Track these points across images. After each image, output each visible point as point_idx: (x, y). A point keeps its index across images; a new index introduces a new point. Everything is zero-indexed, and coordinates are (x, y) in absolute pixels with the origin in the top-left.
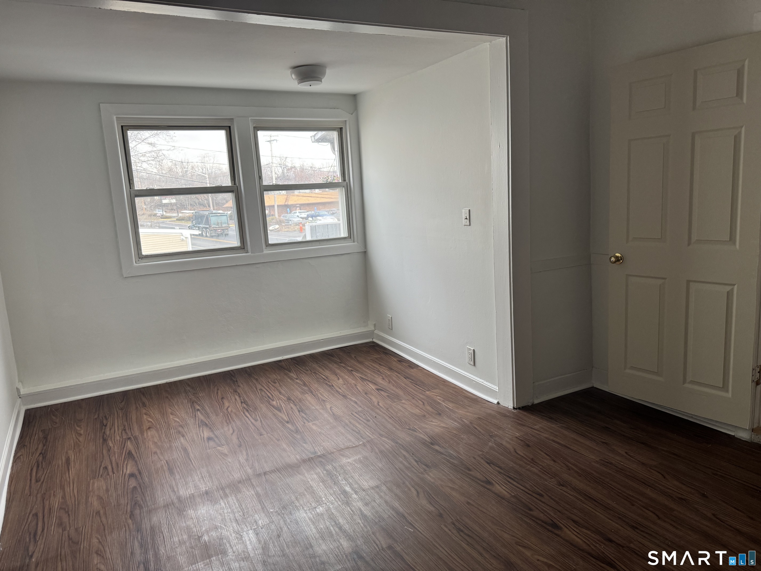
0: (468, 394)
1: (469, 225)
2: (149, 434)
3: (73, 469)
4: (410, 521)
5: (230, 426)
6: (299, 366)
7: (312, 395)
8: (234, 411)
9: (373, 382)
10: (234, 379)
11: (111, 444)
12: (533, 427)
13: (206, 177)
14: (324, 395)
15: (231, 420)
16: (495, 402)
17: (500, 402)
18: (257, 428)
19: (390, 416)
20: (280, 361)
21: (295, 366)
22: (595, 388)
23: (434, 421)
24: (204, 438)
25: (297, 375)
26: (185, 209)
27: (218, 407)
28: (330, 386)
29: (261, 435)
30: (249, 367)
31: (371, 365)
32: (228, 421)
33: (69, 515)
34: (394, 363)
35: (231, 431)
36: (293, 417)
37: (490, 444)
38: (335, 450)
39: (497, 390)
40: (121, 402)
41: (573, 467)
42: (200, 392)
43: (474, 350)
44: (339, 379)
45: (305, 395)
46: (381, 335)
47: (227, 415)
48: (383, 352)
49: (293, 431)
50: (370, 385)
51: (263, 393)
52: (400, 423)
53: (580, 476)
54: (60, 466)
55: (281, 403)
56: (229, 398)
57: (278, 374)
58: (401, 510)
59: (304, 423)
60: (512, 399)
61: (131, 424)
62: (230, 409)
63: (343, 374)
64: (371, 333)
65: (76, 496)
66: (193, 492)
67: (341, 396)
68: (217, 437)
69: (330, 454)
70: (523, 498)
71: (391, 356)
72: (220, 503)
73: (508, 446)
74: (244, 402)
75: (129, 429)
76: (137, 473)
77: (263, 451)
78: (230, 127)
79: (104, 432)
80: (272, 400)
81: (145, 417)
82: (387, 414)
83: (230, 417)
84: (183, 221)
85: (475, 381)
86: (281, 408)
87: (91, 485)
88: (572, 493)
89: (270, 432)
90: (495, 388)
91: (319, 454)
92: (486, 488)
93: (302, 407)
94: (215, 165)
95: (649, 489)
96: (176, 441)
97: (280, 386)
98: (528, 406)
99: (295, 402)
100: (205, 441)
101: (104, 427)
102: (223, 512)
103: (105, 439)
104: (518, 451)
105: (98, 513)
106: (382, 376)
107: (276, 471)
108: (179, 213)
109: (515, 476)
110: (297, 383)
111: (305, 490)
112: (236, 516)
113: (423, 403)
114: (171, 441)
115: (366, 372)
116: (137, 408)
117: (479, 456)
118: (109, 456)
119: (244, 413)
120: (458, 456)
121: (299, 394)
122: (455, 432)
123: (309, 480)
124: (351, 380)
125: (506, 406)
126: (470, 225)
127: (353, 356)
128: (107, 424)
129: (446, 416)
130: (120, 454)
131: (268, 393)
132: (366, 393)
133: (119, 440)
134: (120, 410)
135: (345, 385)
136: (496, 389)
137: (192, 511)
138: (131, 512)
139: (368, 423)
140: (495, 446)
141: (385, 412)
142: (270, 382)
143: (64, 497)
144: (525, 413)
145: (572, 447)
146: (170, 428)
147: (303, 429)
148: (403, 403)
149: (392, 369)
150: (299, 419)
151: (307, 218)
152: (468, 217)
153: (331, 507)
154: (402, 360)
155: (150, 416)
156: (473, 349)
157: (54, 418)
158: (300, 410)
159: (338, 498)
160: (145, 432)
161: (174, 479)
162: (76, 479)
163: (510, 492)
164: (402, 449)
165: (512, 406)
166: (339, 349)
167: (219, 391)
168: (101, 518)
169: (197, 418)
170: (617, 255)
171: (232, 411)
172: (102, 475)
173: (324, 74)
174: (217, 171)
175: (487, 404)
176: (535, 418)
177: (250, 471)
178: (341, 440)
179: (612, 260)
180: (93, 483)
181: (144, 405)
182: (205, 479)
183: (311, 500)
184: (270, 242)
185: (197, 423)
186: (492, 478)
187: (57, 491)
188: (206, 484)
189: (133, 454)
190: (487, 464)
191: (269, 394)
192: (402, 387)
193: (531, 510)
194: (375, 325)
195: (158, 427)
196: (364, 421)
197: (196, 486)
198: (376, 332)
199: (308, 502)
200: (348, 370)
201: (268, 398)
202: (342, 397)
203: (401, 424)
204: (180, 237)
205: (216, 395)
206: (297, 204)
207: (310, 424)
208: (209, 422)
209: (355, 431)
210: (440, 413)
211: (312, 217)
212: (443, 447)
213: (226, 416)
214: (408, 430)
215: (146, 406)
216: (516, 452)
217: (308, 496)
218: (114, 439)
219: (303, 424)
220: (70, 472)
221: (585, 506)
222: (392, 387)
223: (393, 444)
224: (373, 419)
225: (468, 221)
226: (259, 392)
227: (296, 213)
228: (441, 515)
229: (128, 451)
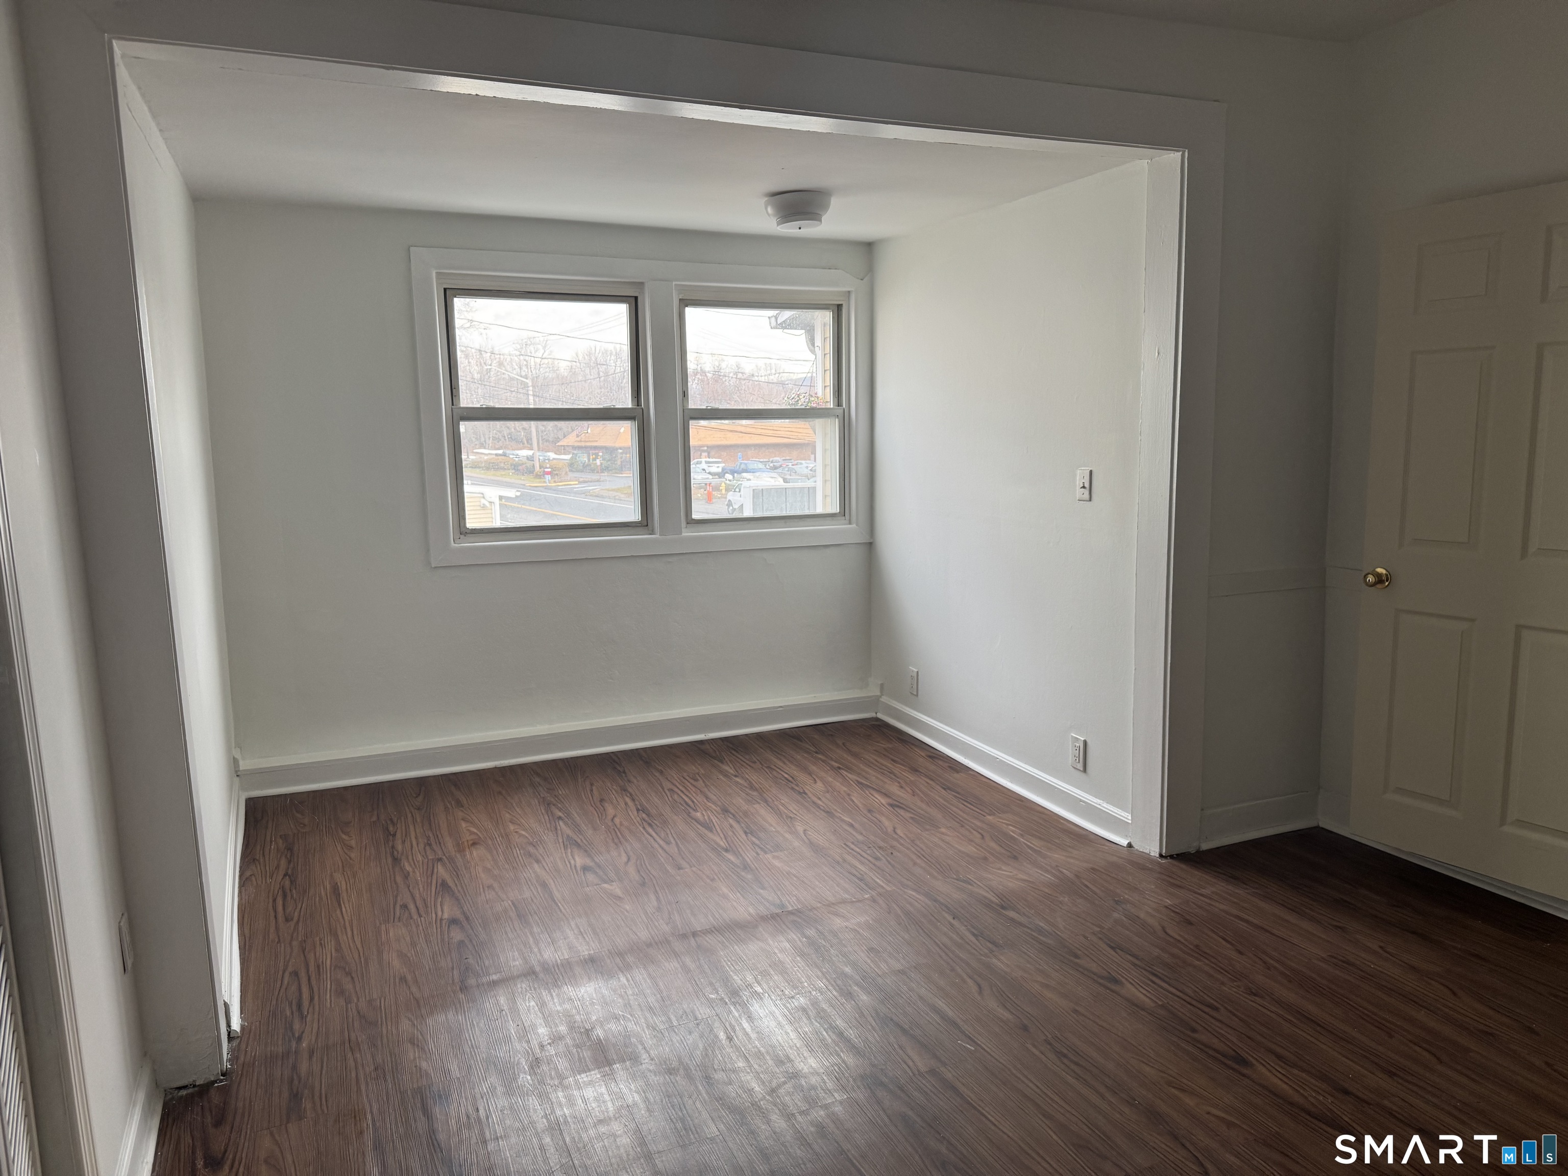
0: (1069, 825)
1: (1088, 499)
2: (475, 853)
3: (347, 906)
4: (967, 1032)
5: (621, 849)
6: (737, 752)
7: (769, 808)
8: (626, 823)
9: (881, 792)
10: (619, 768)
11: (408, 868)
12: (1199, 891)
13: (528, 383)
14: (791, 808)
15: (622, 839)
16: (1124, 842)
17: (1133, 844)
18: (672, 857)
19: (920, 855)
20: (701, 742)
21: (731, 753)
22: (1322, 828)
23: (1003, 868)
24: (575, 866)
25: (734, 768)
26: (482, 446)
27: (596, 814)
28: (799, 793)
29: (680, 868)
30: (645, 749)
31: (876, 761)
32: (616, 840)
33: (352, 978)
34: (921, 760)
35: (624, 858)
36: (735, 843)
37: (1116, 915)
38: (819, 905)
39: (1129, 819)
40: (417, 797)
41: (1277, 965)
42: (561, 787)
43: (1085, 743)
44: (815, 782)
45: (755, 806)
46: (894, 705)
47: (614, 829)
48: (899, 738)
49: (738, 867)
50: (876, 796)
51: (676, 797)
52: (939, 867)
53: (1290, 982)
54: (324, 898)
55: (712, 817)
56: (615, 801)
57: (699, 765)
58: (950, 1013)
59: (758, 854)
60: (1159, 838)
61: (440, 836)
62: (617, 821)
63: (823, 774)
64: (874, 702)
65: (361, 949)
66: (567, 957)
67: (821, 811)
68: (599, 866)
69: (810, 910)
70: (1179, 1011)
71: (913, 747)
72: (619, 978)
73: (1150, 921)
74: (641, 809)
75: (438, 843)
76: (461, 918)
77: (687, 896)
78: (636, 298)
79: (393, 847)
80: (694, 810)
81: (464, 825)
82: (913, 849)
83: (619, 833)
84: (478, 470)
85: (1084, 802)
86: (712, 825)
87: (383, 932)
88: (1274, 1009)
89: (696, 865)
90: (1126, 816)
91: (790, 909)
92: (1108, 988)
93: (751, 825)
94: (546, 361)
95: (1423, 1012)
96: (526, 870)
97: (706, 786)
98: (1189, 853)
99: (737, 815)
100: (579, 872)
101: (391, 838)
102: (626, 992)
103: (396, 857)
104: (1168, 931)
105: (403, 979)
106: (899, 783)
107: (713, 932)
108: (469, 454)
109: (1165, 973)
110: (737, 782)
111: (770, 966)
112: (649, 1000)
113: (982, 835)
114: (516, 869)
115: (867, 772)
116: (446, 808)
117: (1094, 933)
118: (409, 887)
119: (644, 828)
120: (1054, 931)
121: (744, 803)
122: (1047, 890)
123: (777, 951)
124: (838, 784)
125: (1145, 851)
126: (1090, 500)
127: (840, 742)
128: (396, 832)
129: (1028, 862)
130: (428, 885)
131: (684, 797)
132: (870, 811)
133: (421, 862)
134: (416, 811)
135: (828, 792)
136: (1127, 818)
137: (569, 987)
138: (462, 982)
139: (878, 863)
140: (1124, 918)
141: (909, 846)
142: (687, 778)
143: (338, 949)
144: (1183, 866)
145: (1275, 931)
146: (513, 847)
147: (755, 865)
148: (943, 833)
149: (917, 771)
150: (747, 846)
151: (721, 475)
152: (1087, 485)
153: (820, 998)
154: (935, 755)
155: (472, 823)
156: (1083, 739)
157: (299, 815)
158: (748, 831)
159: (832, 985)
160: (467, 849)
161: (532, 933)
162: (355, 923)
163: (1155, 999)
164: (946, 912)
165: (1158, 851)
166: (811, 727)
167: (594, 788)
168: (409, 988)
169: (559, 832)
170: (1379, 570)
171: (621, 824)
172: (399, 918)
173: (825, 207)
174: (547, 374)
175: (1107, 846)
176: (1203, 875)
177: (666, 929)
178: (828, 888)
179: (1369, 580)
180: (387, 932)
181: (459, 804)
182: (585, 936)
183: (783, 984)
184: (695, 516)
185: (561, 841)
186: (1120, 972)
187: (326, 939)
188: (588, 944)
189: (449, 887)
190: (1110, 949)
191: (687, 799)
192: (938, 805)
193: (1194, 1030)
194: (882, 686)
195: (490, 842)
196: (870, 858)
197: (571, 948)
198: (884, 699)
199: (778, 987)
200: (832, 766)
201: (685, 805)
202: (825, 815)
203: (941, 869)
204: (480, 501)
205: (590, 795)
206: (704, 447)
207: (769, 856)
208: (581, 840)
209: (854, 875)
210: (1015, 856)
211: (733, 472)
212: (1024, 914)
213: (613, 833)
214: (956, 881)
215: (462, 806)
216: (1166, 933)
217: (776, 977)
218: (413, 860)
219: (755, 855)
220: (344, 909)
221: (1300, 1032)
222: (919, 803)
223: (929, 903)
224: (886, 856)
225: (1087, 492)
226: (669, 794)
227: (701, 463)
228: (1025, 1028)
229: (440, 881)
